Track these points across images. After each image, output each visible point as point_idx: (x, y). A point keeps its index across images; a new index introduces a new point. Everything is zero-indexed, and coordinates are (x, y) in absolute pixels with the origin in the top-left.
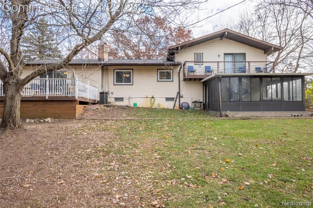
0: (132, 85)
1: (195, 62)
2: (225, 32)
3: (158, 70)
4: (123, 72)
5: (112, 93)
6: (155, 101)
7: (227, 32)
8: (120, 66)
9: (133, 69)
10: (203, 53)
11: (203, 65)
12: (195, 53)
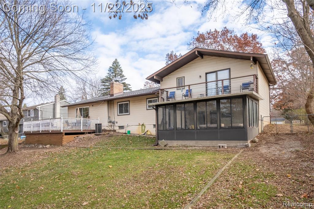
0: (129, 114)
1: (177, 87)
2: (195, 51)
3: (147, 99)
4: (123, 104)
5: (117, 122)
6: (146, 128)
7: (198, 51)
8: (121, 100)
9: (129, 101)
10: (184, 77)
11: (184, 89)
12: (177, 78)
